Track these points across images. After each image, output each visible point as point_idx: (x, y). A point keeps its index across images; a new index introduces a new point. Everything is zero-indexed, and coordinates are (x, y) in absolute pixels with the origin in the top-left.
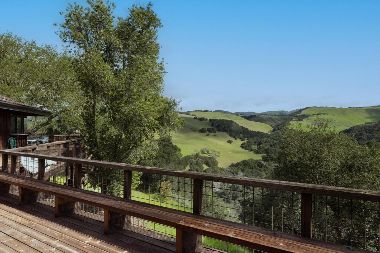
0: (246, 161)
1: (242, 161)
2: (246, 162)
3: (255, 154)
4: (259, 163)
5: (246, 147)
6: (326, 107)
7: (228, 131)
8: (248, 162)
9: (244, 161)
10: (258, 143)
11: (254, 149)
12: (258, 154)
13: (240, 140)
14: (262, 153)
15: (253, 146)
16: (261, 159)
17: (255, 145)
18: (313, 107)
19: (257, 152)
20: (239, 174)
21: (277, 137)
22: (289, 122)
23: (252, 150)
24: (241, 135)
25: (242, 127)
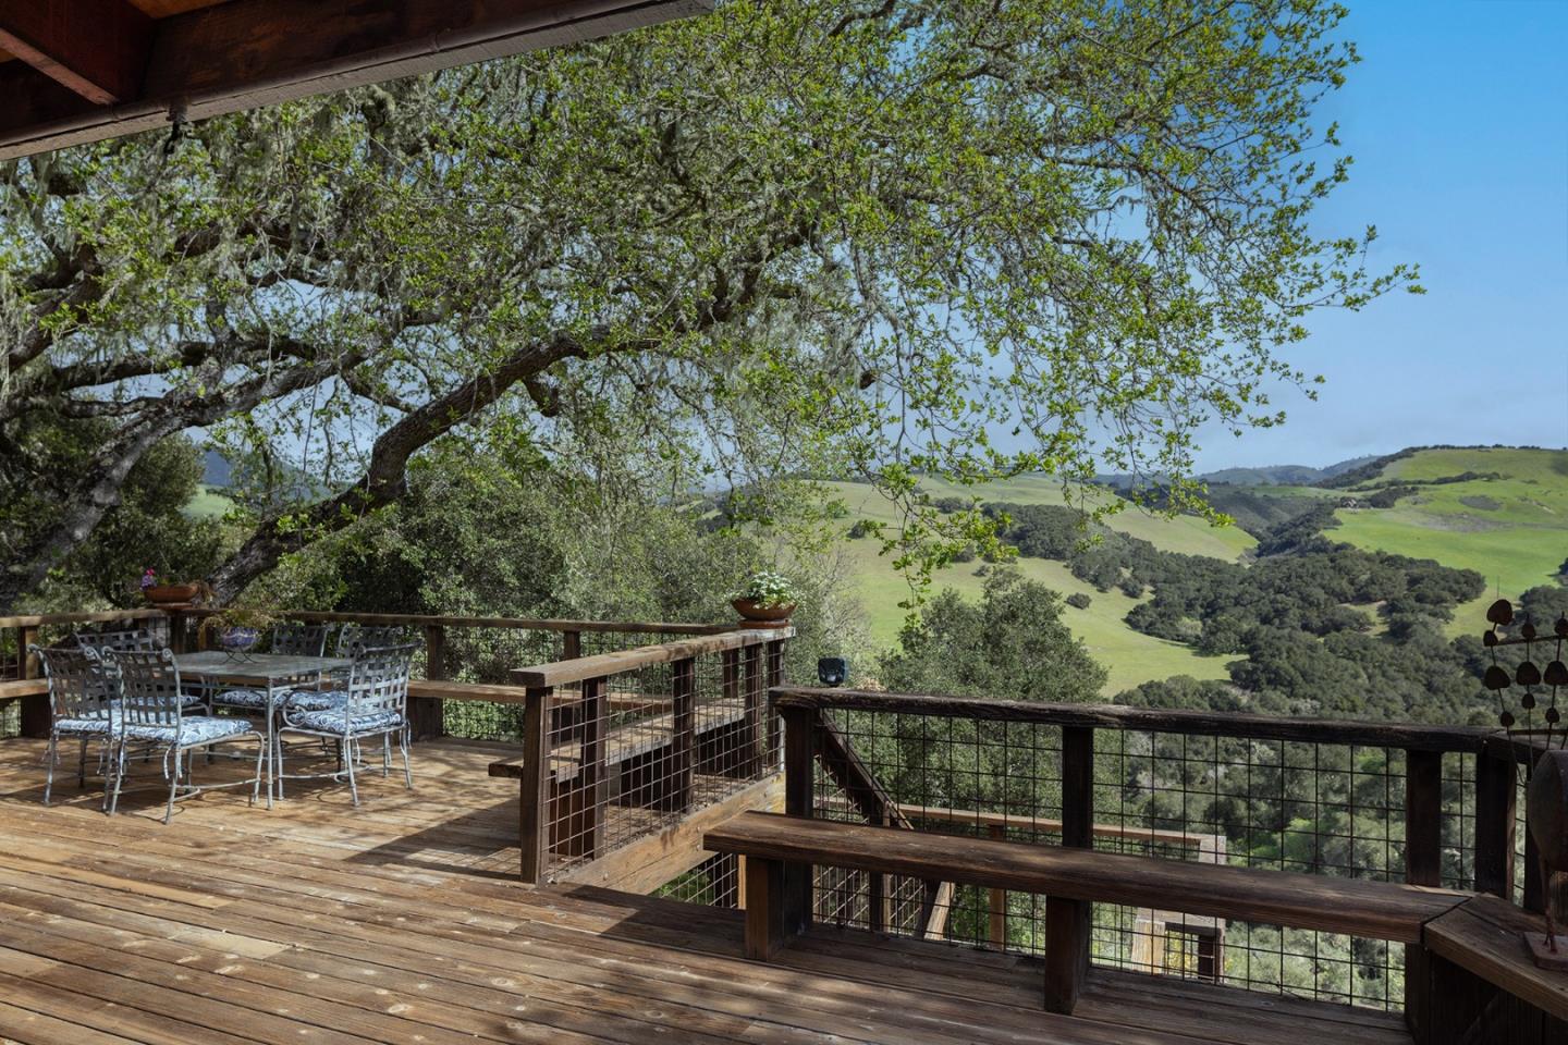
0: (1159, 685)
1: (1140, 687)
2: (1162, 692)
3: (1195, 654)
4: (1219, 694)
5: (1151, 624)
6: (1497, 446)
7: (1068, 554)
8: (1169, 692)
9: (1151, 685)
10: (1202, 606)
11: (1190, 632)
12: (1207, 655)
13: (1121, 592)
14: (1230, 653)
15: (1186, 620)
16: (1227, 676)
17: (1193, 616)
18: (1436, 447)
19: (1204, 647)
20: (1135, 747)
21: (1289, 579)
22: (1330, 514)
23: (1181, 639)
24: (1126, 573)
25: (1124, 536)
